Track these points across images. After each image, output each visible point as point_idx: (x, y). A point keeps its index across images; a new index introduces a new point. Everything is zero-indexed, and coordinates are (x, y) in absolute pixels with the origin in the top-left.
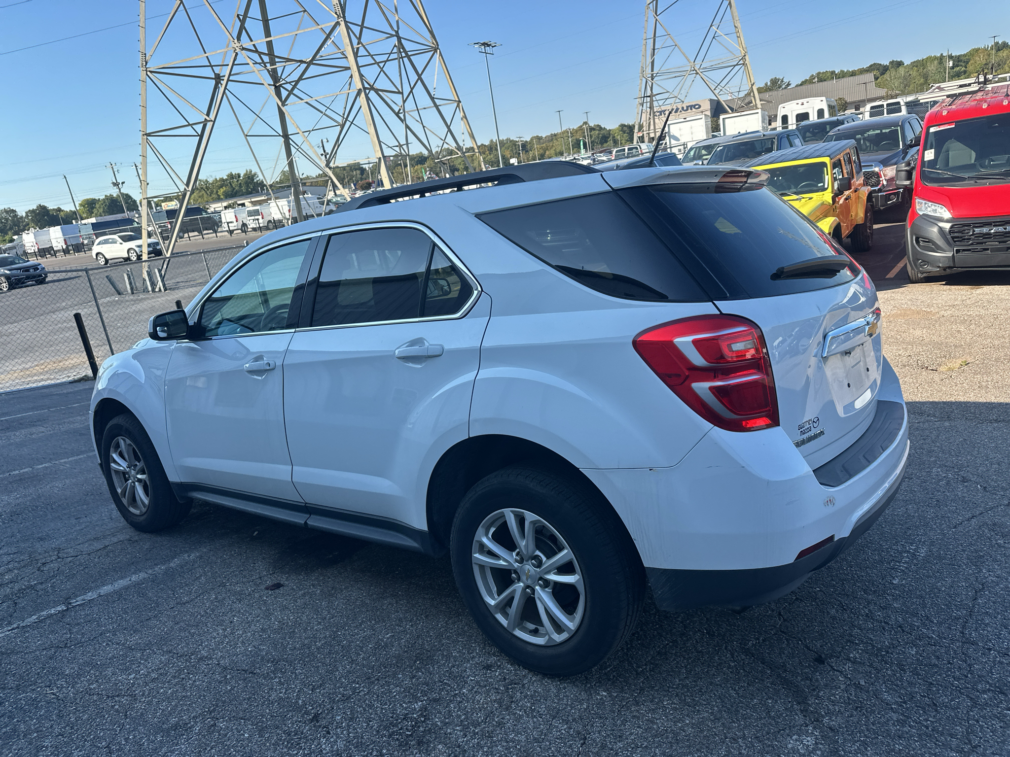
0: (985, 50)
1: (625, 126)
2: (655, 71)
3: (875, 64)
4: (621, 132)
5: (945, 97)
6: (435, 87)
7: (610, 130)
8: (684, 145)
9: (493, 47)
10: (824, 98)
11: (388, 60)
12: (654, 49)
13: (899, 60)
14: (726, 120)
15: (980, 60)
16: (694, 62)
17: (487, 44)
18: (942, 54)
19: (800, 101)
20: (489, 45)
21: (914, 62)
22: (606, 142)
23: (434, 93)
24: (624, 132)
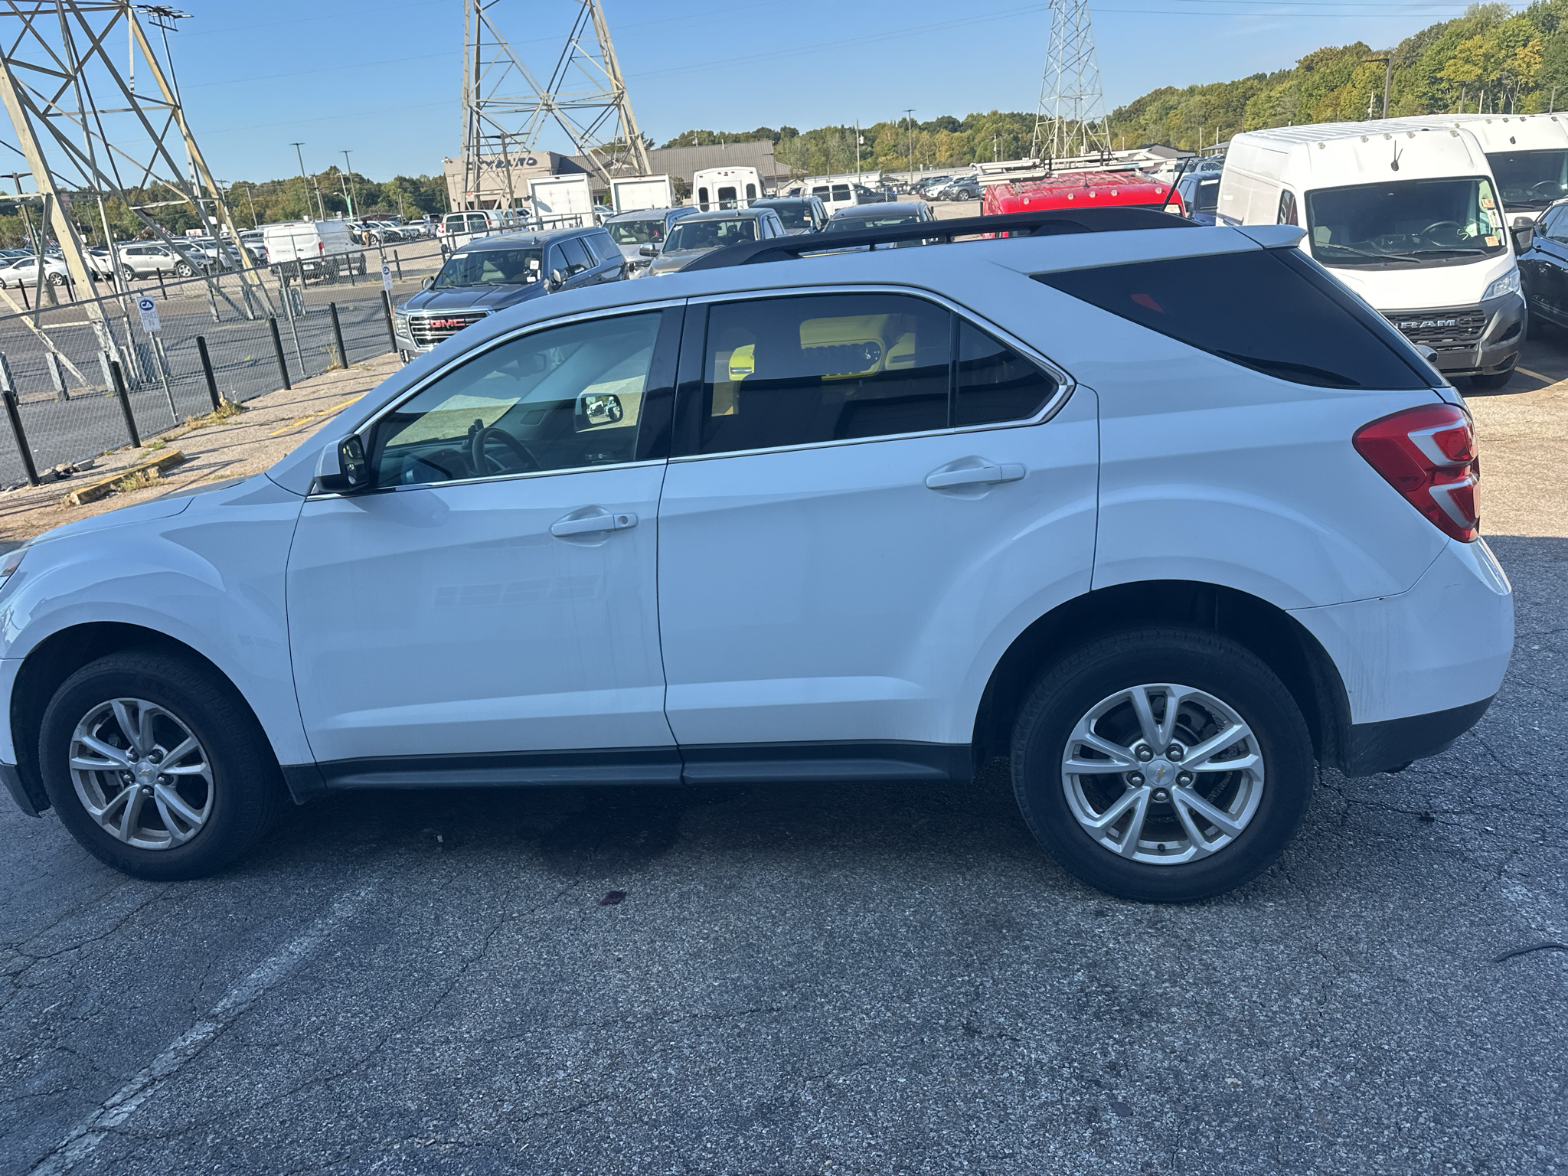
0: (892, 127)
1: (405, 180)
2: (483, 98)
3: (763, 128)
4: (399, 190)
5: (1008, 182)
6: (132, 75)
7: (379, 185)
8: (576, 218)
9: (175, 17)
10: (754, 169)
11: (37, 12)
12: (478, 63)
13: (793, 127)
14: (620, 187)
15: (887, 138)
16: (548, 91)
17: (163, 10)
18: (843, 126)
19: (723, 170)
20: (167, 14)
21: (811, 132)
22: (376, 203)
23: (132, 86)
24: (405, 191)
